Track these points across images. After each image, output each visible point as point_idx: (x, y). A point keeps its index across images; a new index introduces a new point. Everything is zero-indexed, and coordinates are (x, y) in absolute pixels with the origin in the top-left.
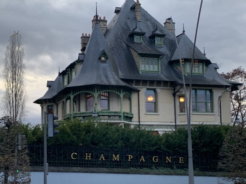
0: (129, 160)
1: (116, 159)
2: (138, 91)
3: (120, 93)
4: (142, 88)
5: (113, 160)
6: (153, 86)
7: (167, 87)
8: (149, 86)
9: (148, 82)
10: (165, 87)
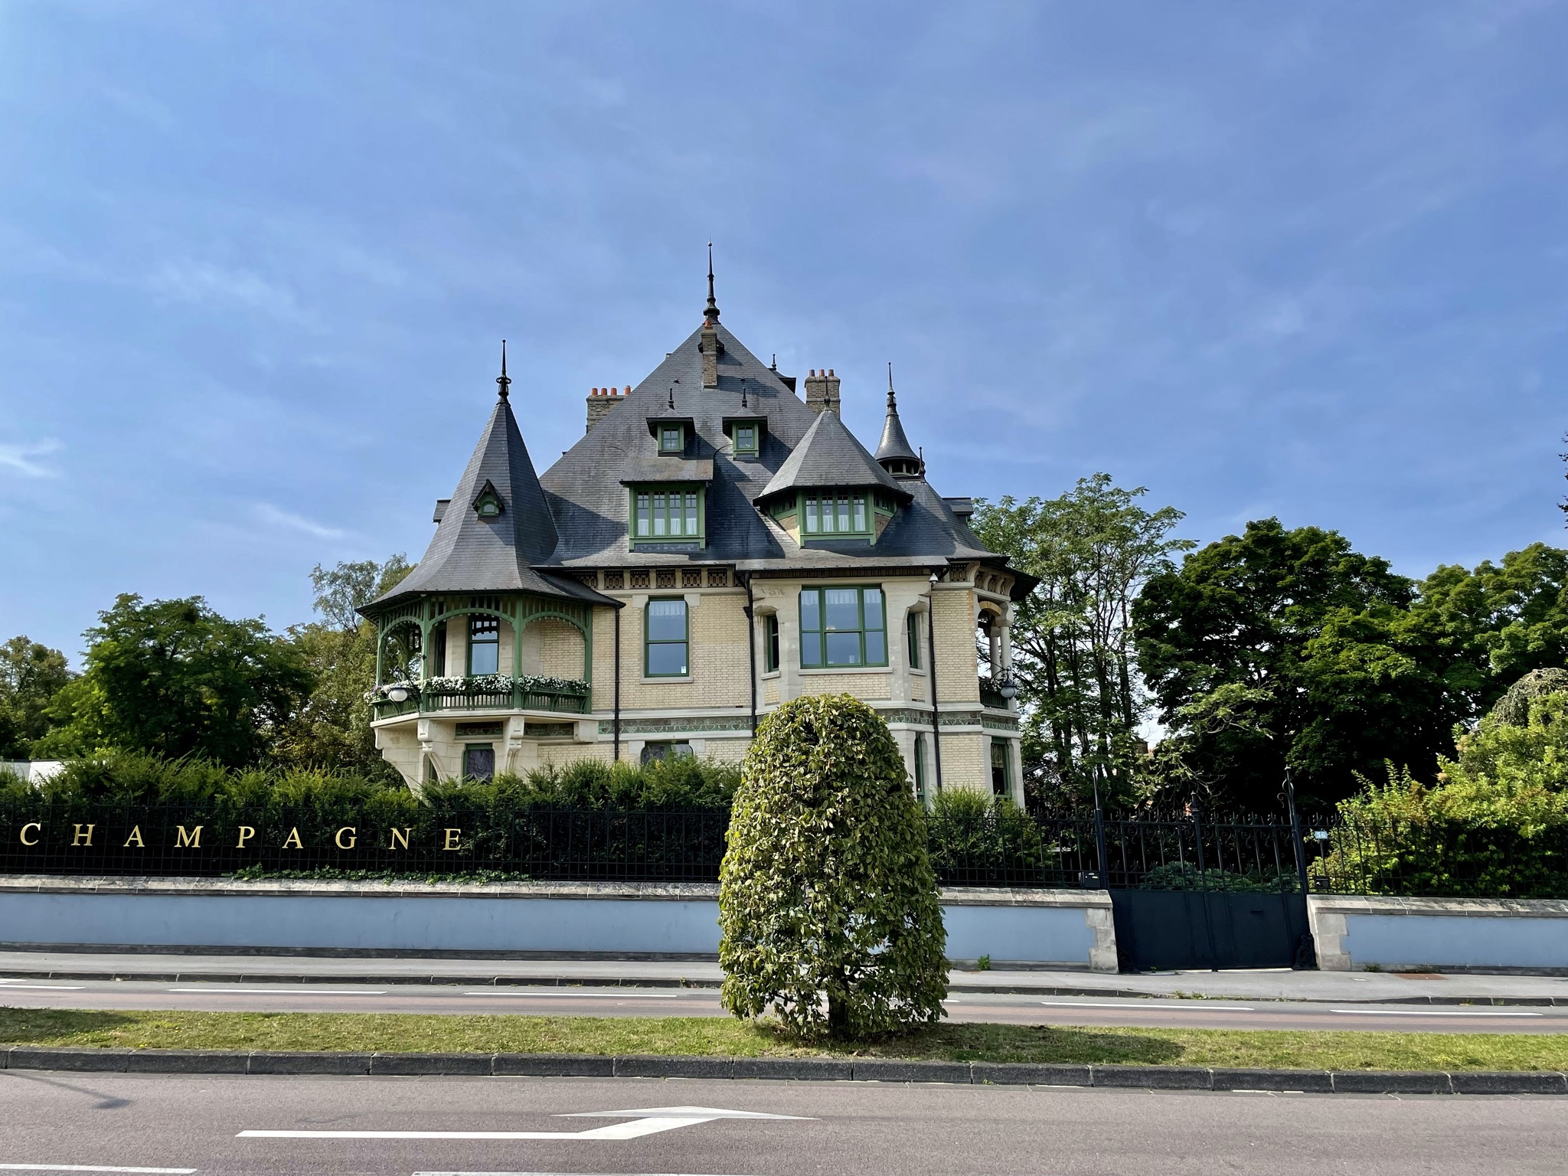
0: (241, 845)
1: (187, 843)
2: (616, 606)
3: (513, 615)
4: (631, 596)
5: (178, 845)
6: (673, 587)
7: (724, 586)
8: (659, 587)
9: (653, 575)
10: (718, 586)
